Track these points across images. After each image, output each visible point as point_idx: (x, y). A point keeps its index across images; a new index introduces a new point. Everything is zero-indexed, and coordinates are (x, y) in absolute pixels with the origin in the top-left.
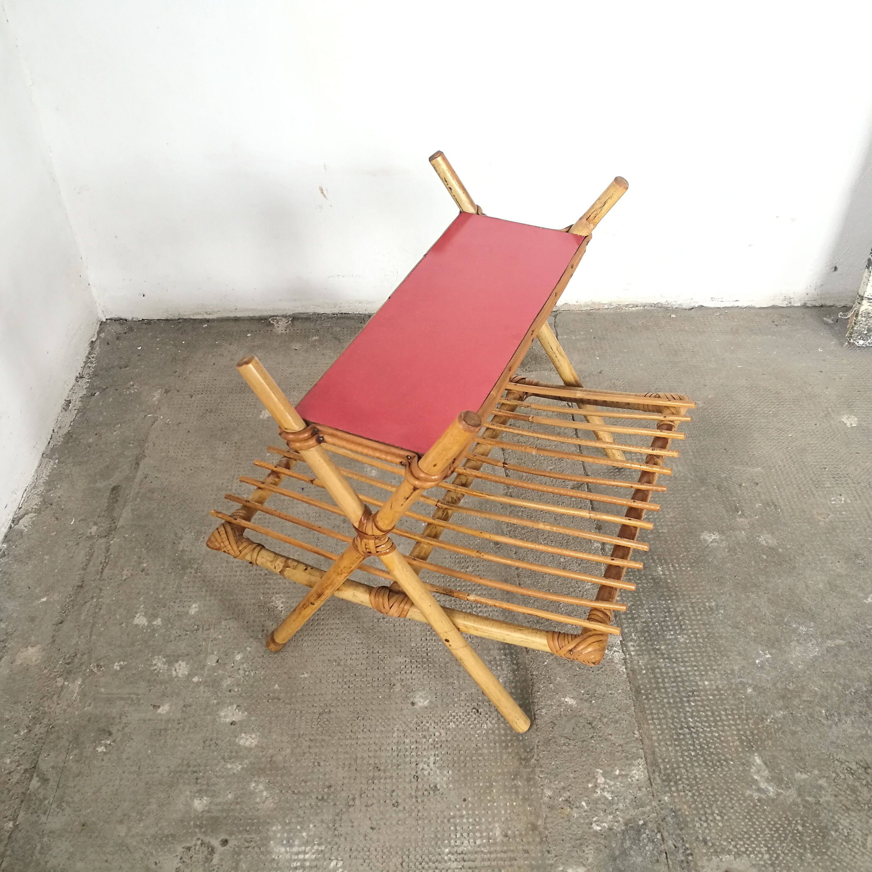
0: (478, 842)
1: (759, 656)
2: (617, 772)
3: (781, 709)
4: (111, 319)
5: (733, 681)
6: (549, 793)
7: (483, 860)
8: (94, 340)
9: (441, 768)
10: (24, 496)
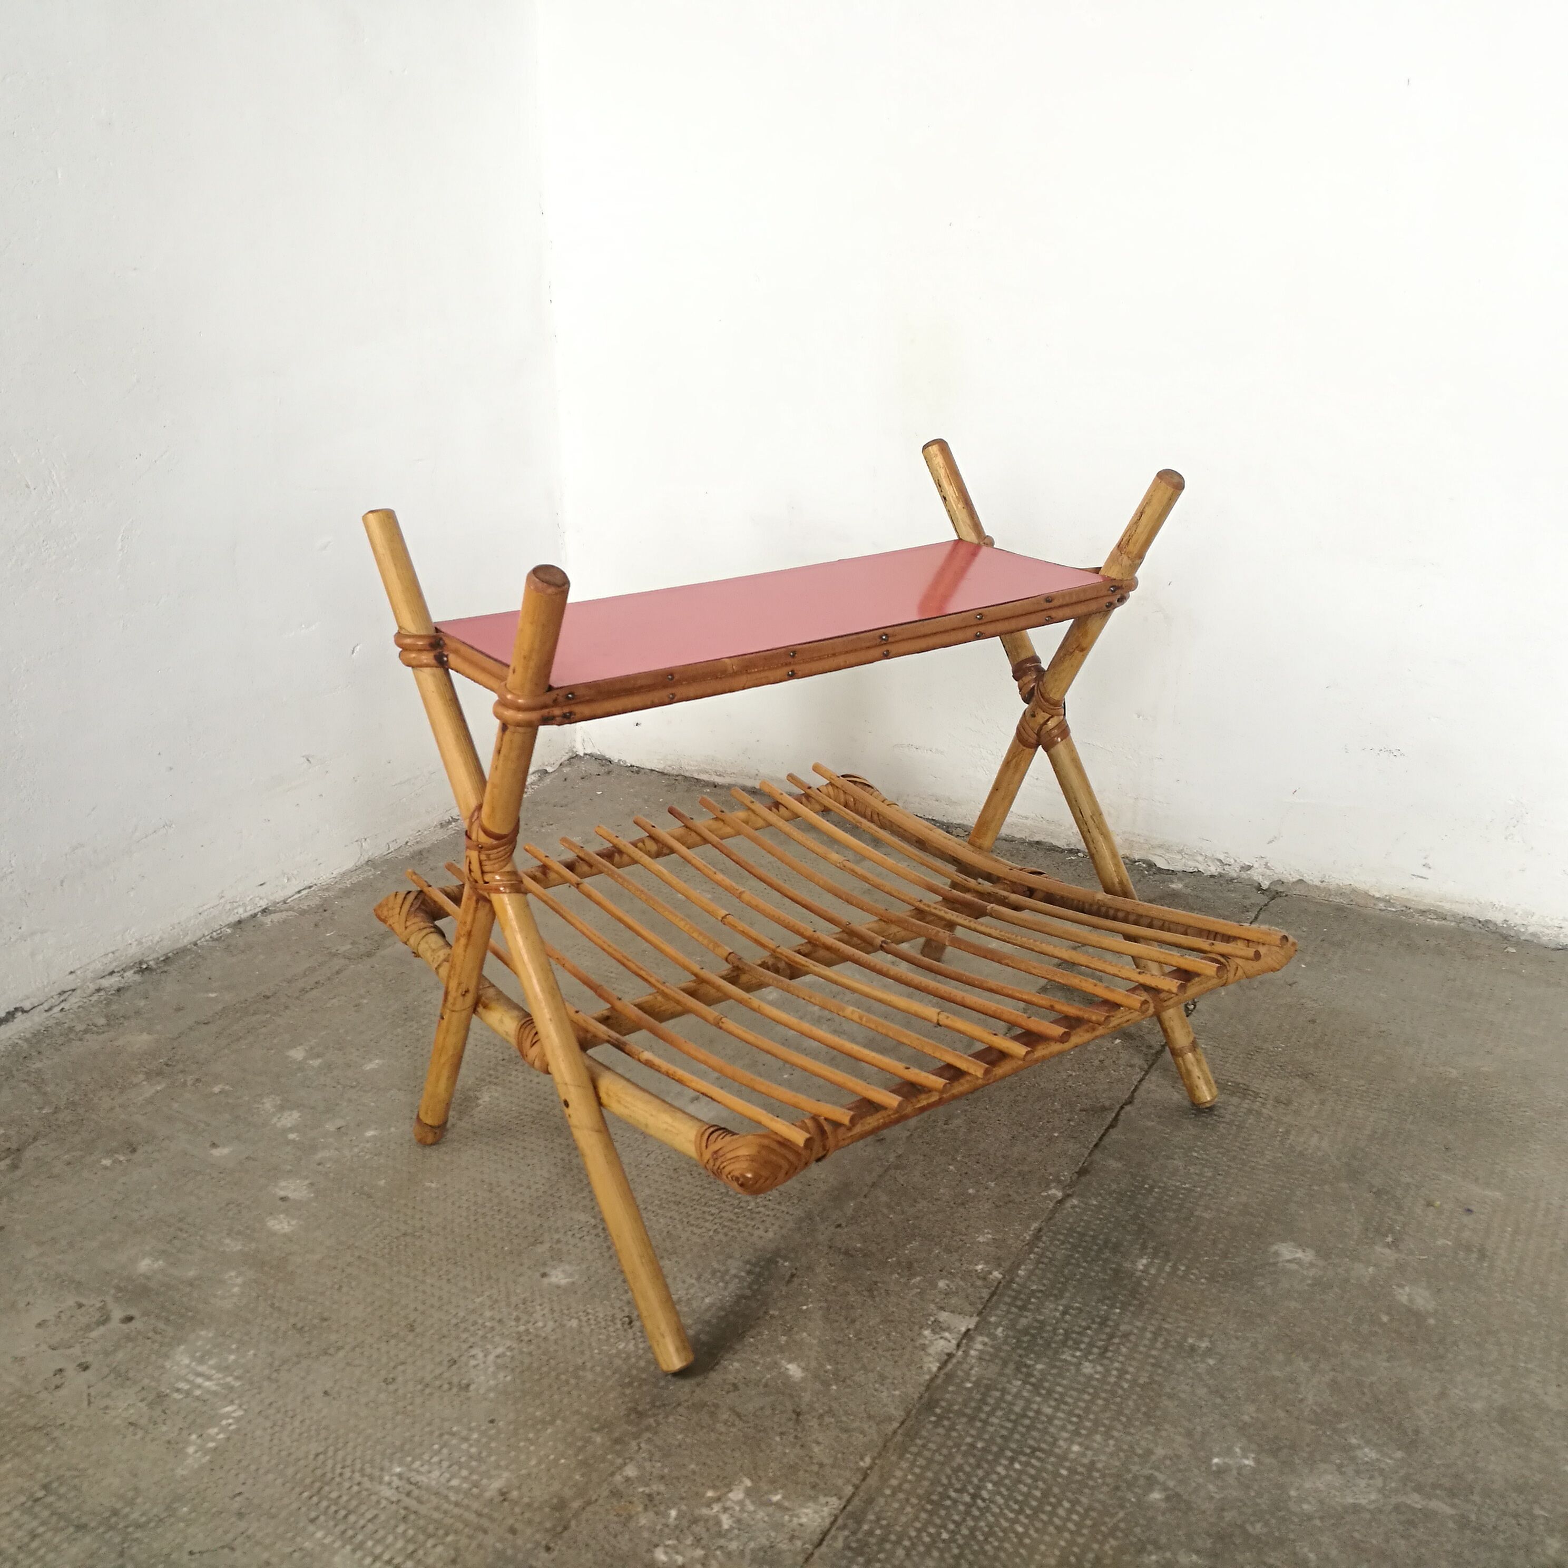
0: (455, 1482)
1: (1229, 1452)
2: (776, 1498)
3: (1198, 1552)
4: (591, 755)
5: (1135, 1468)
6: (631, 1471)
7: (437, 1508)
8: (550, 770)
9: (499, 1367)
10: (304, 893)
